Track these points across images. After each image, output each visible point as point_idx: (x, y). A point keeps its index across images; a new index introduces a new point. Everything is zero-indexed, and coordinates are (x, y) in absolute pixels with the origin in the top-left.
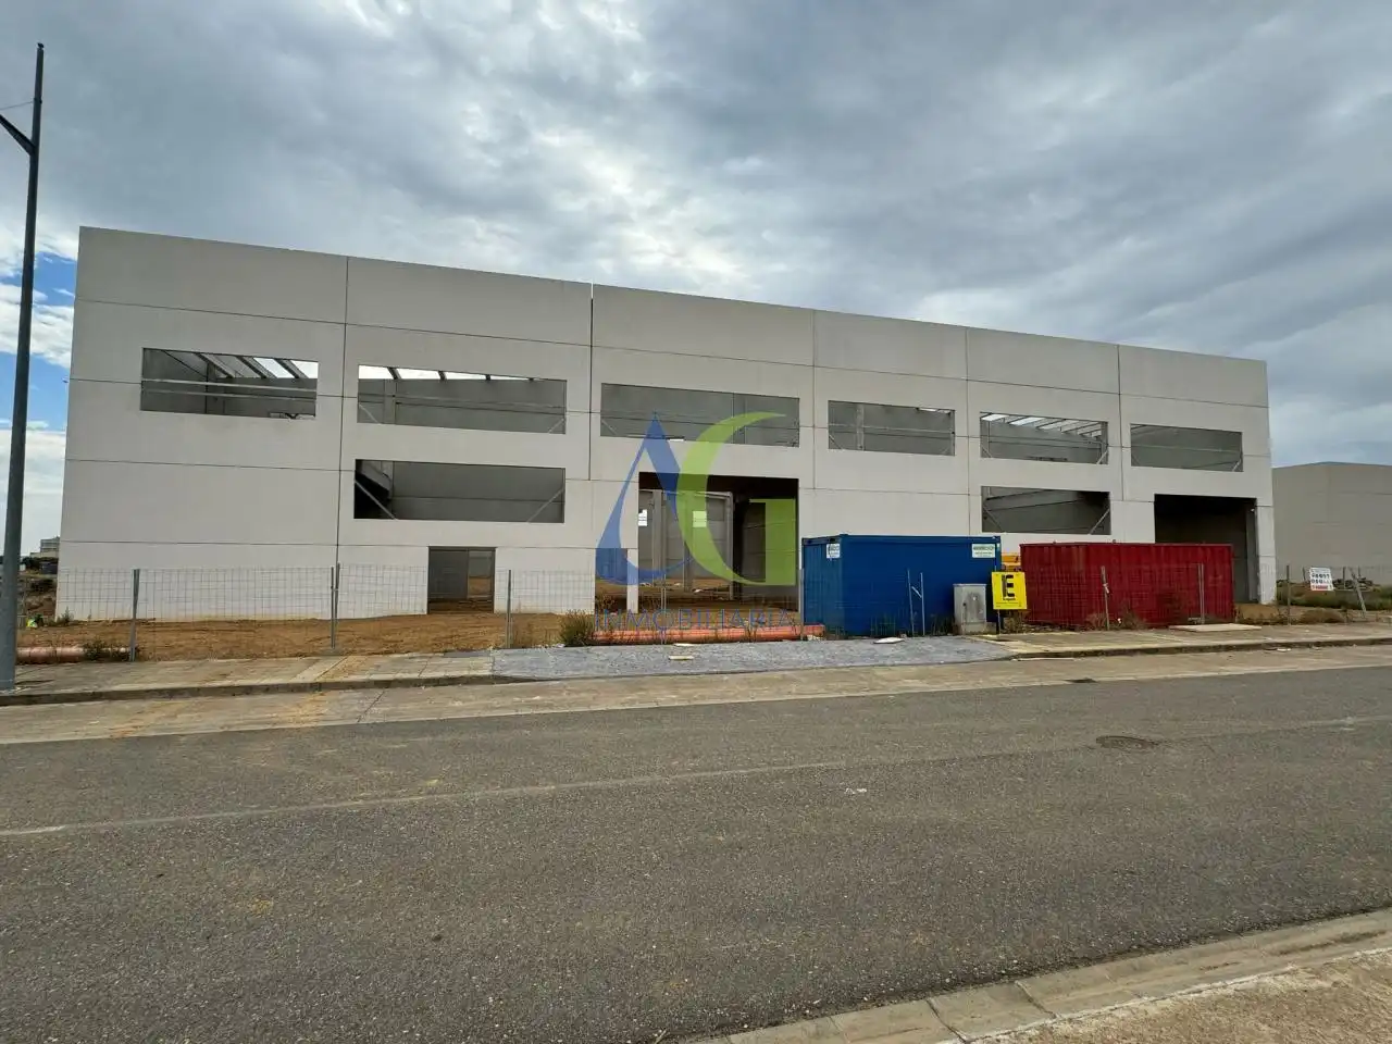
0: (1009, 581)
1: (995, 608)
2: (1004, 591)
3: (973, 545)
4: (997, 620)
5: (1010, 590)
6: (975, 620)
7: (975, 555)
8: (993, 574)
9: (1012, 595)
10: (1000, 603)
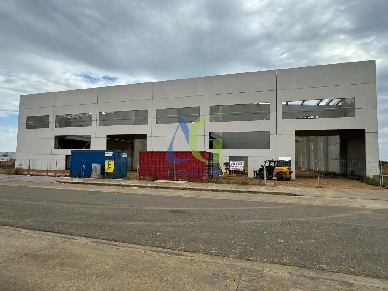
0: (110, 163)
1: (105, 171)
2: (108, 166)
3: (105, 153)
4: (104, 174)
5: (110, 166)
6: (95, 174)
8: (106, 161)
9: (110, 167)
10: (106, 170)
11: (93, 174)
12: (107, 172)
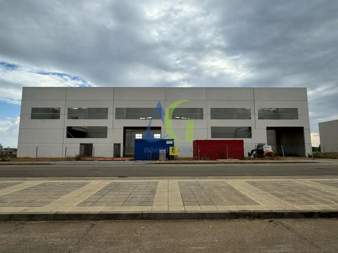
1: (170, 155)
3: (167, 141)
4: (168, 157)
7: (167, 143)
8: (170, 147)
11: (161, 157)
12: (172, 156)
